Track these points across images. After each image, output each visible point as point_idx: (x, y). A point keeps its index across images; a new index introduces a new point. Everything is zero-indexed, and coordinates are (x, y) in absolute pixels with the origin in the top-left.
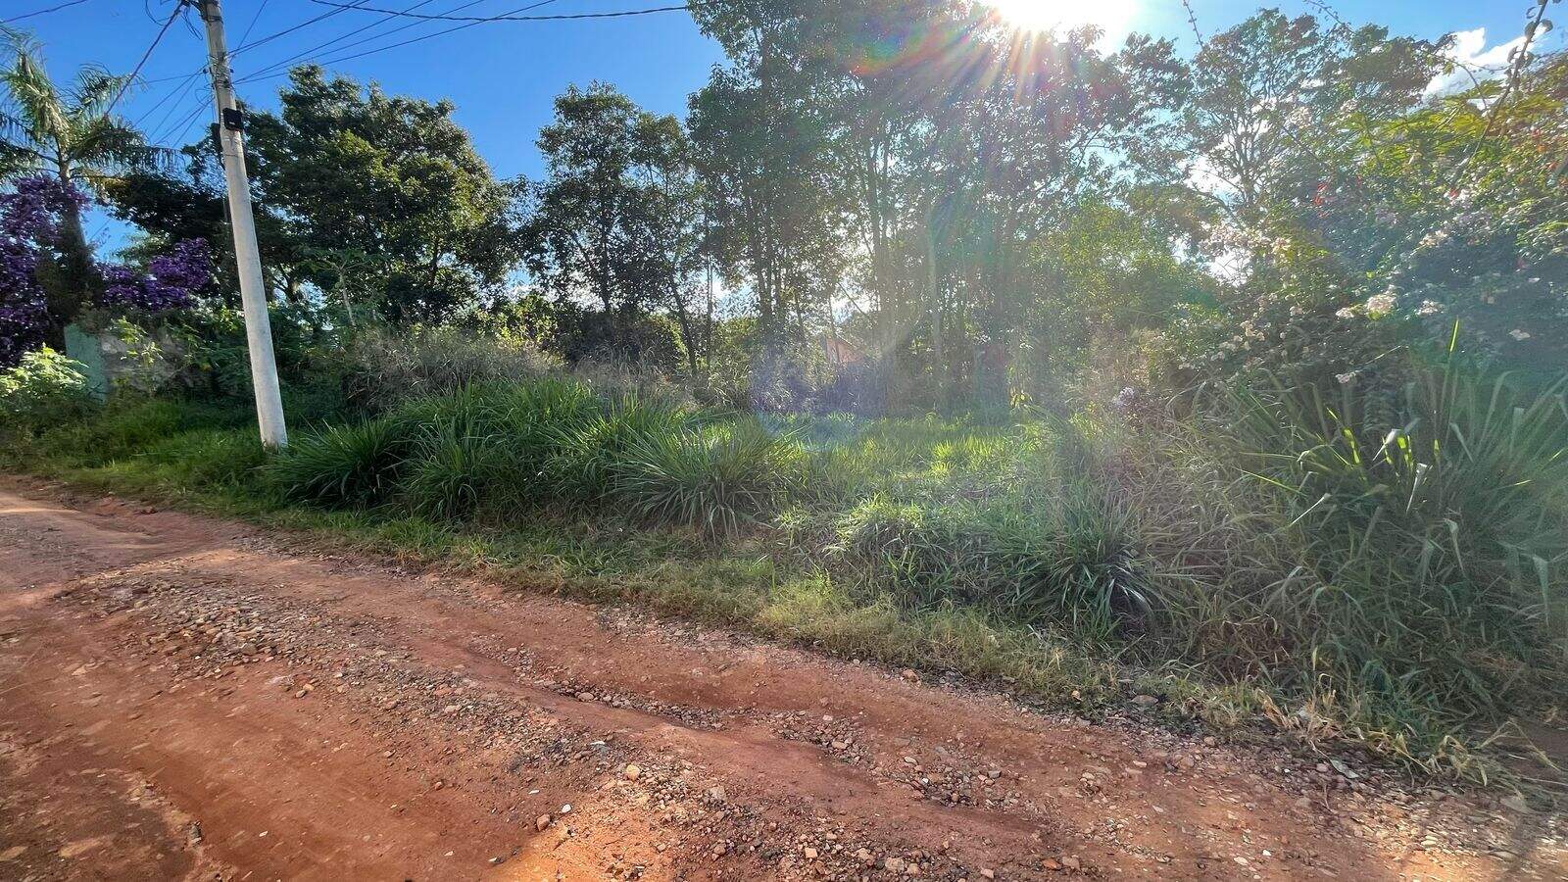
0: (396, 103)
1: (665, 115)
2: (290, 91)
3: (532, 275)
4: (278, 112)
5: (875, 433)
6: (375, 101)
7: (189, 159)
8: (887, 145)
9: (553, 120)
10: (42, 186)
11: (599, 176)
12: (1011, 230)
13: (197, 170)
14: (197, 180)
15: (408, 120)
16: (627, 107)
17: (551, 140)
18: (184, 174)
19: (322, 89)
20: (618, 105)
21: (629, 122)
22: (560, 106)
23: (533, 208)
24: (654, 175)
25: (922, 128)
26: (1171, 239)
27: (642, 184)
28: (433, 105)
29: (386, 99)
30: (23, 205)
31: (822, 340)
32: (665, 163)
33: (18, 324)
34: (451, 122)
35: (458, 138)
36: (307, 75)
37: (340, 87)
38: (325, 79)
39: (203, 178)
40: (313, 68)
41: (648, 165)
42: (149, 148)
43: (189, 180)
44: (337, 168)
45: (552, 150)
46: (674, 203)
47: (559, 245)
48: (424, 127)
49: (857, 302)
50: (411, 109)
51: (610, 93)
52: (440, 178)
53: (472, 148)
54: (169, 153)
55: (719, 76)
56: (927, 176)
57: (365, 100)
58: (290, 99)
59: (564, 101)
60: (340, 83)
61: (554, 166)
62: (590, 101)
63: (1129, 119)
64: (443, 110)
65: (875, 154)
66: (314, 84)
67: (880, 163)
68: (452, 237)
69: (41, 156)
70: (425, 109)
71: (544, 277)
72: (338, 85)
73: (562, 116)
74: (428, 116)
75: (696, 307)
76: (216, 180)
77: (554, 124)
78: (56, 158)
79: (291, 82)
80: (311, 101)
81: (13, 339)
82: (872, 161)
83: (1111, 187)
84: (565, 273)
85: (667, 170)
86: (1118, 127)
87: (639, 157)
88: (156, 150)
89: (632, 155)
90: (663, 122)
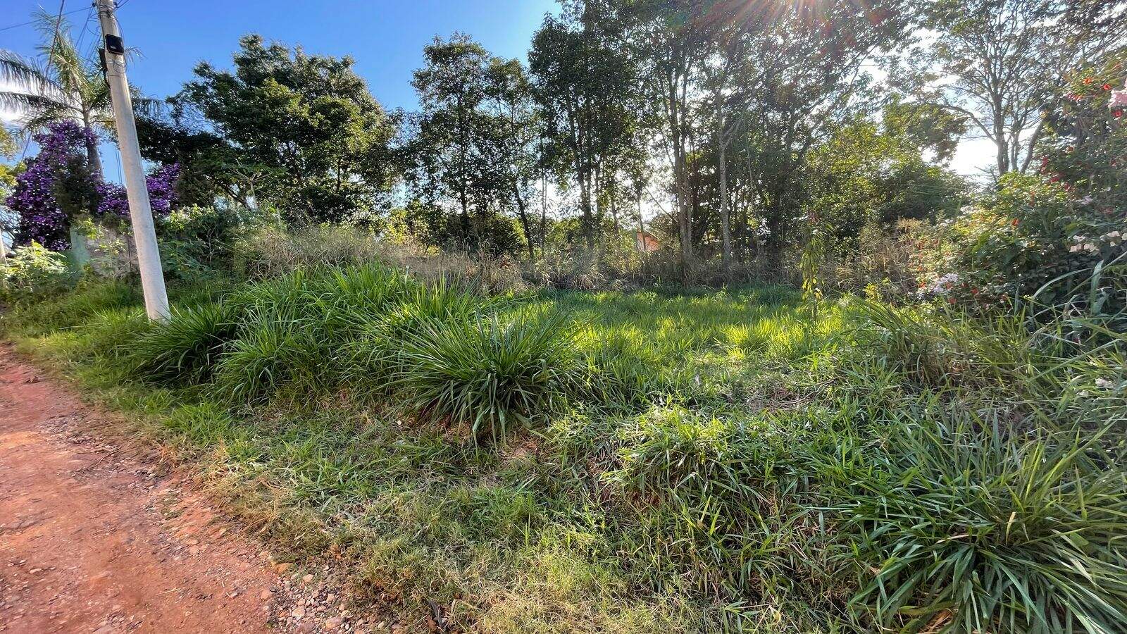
0: (313, 61)
1: (510, 59)
2: (241, 55)
3: (407, 185)
4: (233, 71)
5: (672, 312)
6: (299, 60)
7: (171, 107)
8: (686, 74)
9: (424, 65)
10: (67, 128)
11: (460, 109)
12: (789, 141)
13: (177, 115)
14: (177, 122)
15: (322, 72)
16: (480, 53)
17: (422, 80)
18: (169, 118)
19: (263, 52)
20: (474, 51)
21: (483, 65)
22: (428, 53)
23: (408, 132)
24: (502, 106)
25: (716, 61)
26: (920, 149)
27: (493, 113)
28: (339, 61)
29: (307, 58)
30: (52, 142)
31: (634, 234)
32: (510, 97)
33: (49, 226)
34: (352, 73)
35: (358, 85)
36: (251, 43)
37: (275, 51)
38: (264, 45)
39: (182, 121)
40: (255, 37)
41: (498, 99)
42: (144, 101)
43: (171, 122)
44: (264, 108)
45: (423, 88)
46: (517, 128)
47: (428, 161)
48: (334, 77)
49: (661, 204)
50: (323, 64)
51: (468, 42)
52: (339, 113)
53: (370, 92)
54: (158, 103)
55: (549, 21)
56: (719, 100)
57: (293, 59)
58: (242, 62)
59: (431, 49)
60: (275, 47)
61: (425, 101)
62: (451, 48)
63: (898, 39)
64: (346, 64)
65: (676, 83)
66: (256, 50)
67: (680, 92)
68: (350, 157)
69: (72, 108)
70: (334, 64)
71: (416, 186)
72: (274, 49)
73: (430, 61)
74: (335, 69)
75: (534, 208)
76: (191, 122)
77: (424, 68)
78: (81, 108)
79: (241, 48)
80: (255, 62)
81: (46, 238)
82: (673, 90)
83: (880, 100)
84: (432, 184)
85: (512, 103)
86: (887, 49)
87: (491, 93)
88: (149, 101)
89: (486, 92)
90: (509, 65)
